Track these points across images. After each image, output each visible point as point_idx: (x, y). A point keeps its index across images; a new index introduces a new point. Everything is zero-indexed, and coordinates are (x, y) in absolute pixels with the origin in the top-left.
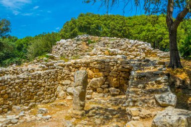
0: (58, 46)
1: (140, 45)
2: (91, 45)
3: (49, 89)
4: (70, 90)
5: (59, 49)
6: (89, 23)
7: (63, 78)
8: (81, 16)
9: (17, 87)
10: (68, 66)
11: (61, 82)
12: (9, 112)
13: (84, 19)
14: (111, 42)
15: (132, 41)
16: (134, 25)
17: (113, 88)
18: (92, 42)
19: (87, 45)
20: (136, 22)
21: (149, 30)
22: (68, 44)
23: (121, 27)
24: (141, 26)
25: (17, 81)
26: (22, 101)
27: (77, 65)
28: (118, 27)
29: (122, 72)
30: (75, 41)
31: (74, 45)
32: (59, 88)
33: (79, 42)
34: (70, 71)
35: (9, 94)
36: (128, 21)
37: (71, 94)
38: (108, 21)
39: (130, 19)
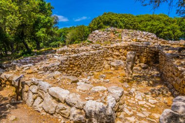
0: (94, 35)
1: (150, 35)
2: (116, 34)
3: (99, 63)
4: (112, 64)
5: (94, 37)
6: (111, 19)
7: (108, 56)
8: (105, 14)
9: (84, 61)
10: (111, 48)
11: (106, 59)
12: (80, 76)
13: (107, 17)
14: (131, 33)
15: (145, 33)
16: (141, 21)
17: (143, 64)
18: (117, 33)
19: (114, 34)
20: (143, 19)
21: (152, 25)
22: (101, 33)
23: (132, 22)
24: (147, 22)
25: (84, 57)
26: (87, 70)
27: (118, 48)
28: (130, 22)
29: (150, 53)
30: (106, 32)
31: (105, 34)
32: (105, 62)
33: (109, 33)
34: (113, 51)
35: (80, 65)
36: (137, 18)
37: (113, 66)
38: (123, 18)
39: (138, 17)
